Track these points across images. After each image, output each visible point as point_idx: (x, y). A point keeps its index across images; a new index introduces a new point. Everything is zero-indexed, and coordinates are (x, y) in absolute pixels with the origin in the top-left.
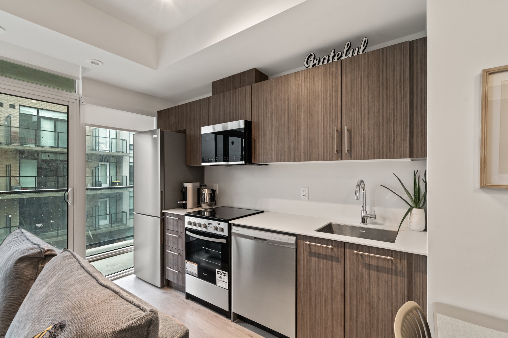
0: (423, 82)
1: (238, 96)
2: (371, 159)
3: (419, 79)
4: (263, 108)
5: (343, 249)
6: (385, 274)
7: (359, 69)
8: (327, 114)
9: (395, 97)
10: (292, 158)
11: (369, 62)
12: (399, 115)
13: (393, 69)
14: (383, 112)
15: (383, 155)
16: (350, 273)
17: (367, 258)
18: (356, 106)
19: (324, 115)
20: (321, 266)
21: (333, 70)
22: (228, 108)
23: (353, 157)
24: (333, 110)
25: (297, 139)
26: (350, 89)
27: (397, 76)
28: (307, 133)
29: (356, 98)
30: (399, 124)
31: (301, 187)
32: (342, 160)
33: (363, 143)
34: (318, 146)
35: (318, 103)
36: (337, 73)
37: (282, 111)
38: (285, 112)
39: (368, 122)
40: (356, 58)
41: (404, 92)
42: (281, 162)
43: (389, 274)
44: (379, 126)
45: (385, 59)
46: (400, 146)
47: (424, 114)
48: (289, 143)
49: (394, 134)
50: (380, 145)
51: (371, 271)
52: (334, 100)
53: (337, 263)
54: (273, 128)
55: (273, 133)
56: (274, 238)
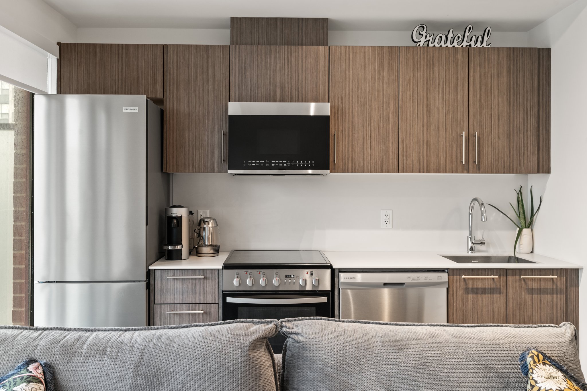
0: (547, 94)
1: (302, 59)
2: (501, 173)
3: (545, 91)
4: (351, 88)
5: (505, 278)
6: (546, 296)
7: (488, 65)
8: (450, 113)
9: (525, 105)
10: (400, 167)
11: (499, 59)
12: (529, 126)
13: (523, 75)
14: (513, 120)
15: (513, 169)
16: (513, 303)
17: (530, 283)
18: (485, 109)
19: (446, 113)
20: (480, 303)
21: (458, 57)
22: (279, 75)
23: (481, 170)
24: (458, 108)
25: (408, 141)
26: (478, 87)
27: (527, 83)
28: (423, 134)
29: (486, 99)
30: (528, 136)
31: (382, 210)
32: (468, 173)
33: (492, 154)
34: (438, 154)
35: (438, 96)
36: (463, 62)
37: (385, 98)
38: (389, 100)
39: (499, 129)
40: (485, 50)
41: (534, 101)
42: (382, 172)
43: (550, 294)
44: (510, 136)
45: (515, 61)
46: (529, 161)
47: (549, 128)
48: (395, 146)
49: (524, 147)
50: (510, 157)
51: (534, 296)
52: (459, 97)
53: (498, 295)
54: (369, 120)
55: (368, 129)
56: (417, 279)
